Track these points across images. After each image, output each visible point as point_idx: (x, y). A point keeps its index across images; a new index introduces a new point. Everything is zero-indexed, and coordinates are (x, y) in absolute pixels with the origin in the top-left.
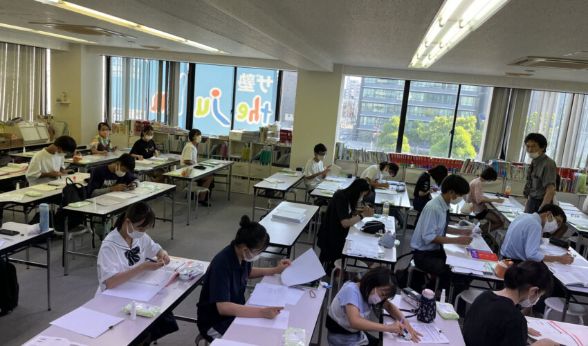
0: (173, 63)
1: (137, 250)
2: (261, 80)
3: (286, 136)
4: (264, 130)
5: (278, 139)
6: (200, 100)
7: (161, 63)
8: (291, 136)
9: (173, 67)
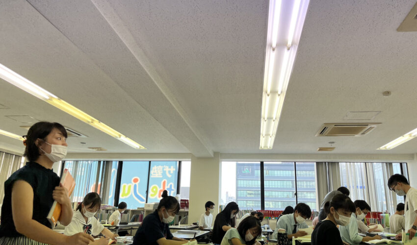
0: (108, 162)
2: (167, 169)
3: (185, 203)
6: (125, 186)
7: (100, 162)
8: (188, 203)
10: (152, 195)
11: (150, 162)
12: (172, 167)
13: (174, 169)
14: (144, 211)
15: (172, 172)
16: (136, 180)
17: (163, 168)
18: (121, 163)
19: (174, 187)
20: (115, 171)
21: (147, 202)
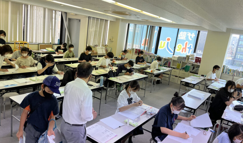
0: (153, 27)
1: (132, 99)
2: (189, 34)
3: (198, 60)
4: (188, 57)
5: (194, 61)
6: (162, 42)
7: (148, 26)
8: (200, 60)
9: (152, 28)
11: (179, 29)
13: (194, 35)
14: (171, 60)
16: (168, 39)
18: (160, 28)
19: (193, 47)
20: (156, 32)
21: (174, 55)
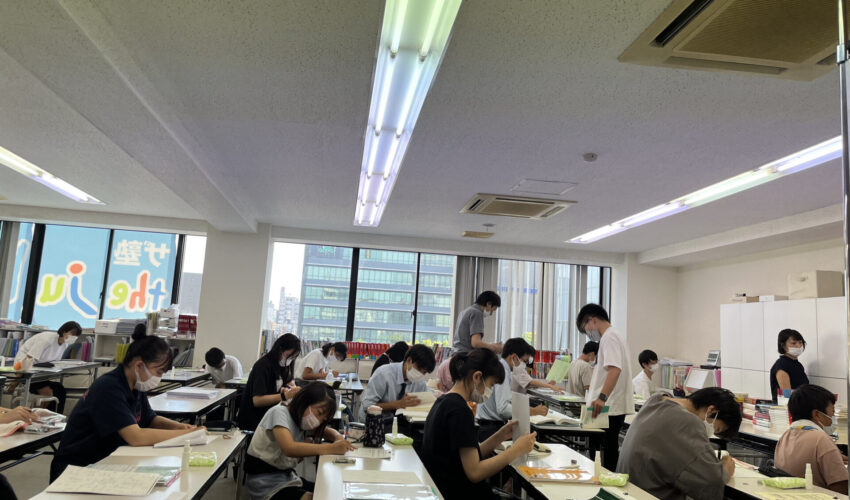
0: (8, 223)
2: (151, 249)
3: (188, 324)
4: (154, 318)
5: (176, 330)
6: (49, 280)
8: (195, 323)
9: (8, 229)
10: (114, 302)
11: (112, 231)
12: (164, 245)
13: (168, 251)
14: (93, 336)
15: (162, 256)
16: (76, 269)
17: (143, 247)
18: (40, 230)
19: (167, 288)
20: (25, 245)
21: (101, 317)
